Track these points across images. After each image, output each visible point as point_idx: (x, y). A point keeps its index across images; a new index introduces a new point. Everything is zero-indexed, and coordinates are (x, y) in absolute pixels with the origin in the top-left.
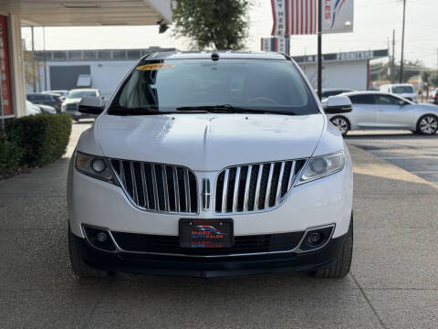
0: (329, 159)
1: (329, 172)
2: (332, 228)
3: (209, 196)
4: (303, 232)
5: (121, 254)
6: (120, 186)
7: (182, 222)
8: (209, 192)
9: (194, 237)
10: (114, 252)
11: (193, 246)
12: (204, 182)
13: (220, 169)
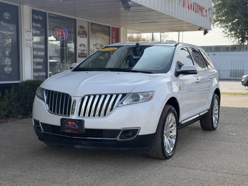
0: (142, 95)
1: (140, 101)
2: (138, 129)
3: (75, 108)
4: (120, 130)
5: (43, 133)
6: (45, 102)
7: (62, 120)
8: (75, 106)
9: (66, 127)
10: (41, 132)
11: (66, 131)
12: (74, 101)
13: (83, 95)
